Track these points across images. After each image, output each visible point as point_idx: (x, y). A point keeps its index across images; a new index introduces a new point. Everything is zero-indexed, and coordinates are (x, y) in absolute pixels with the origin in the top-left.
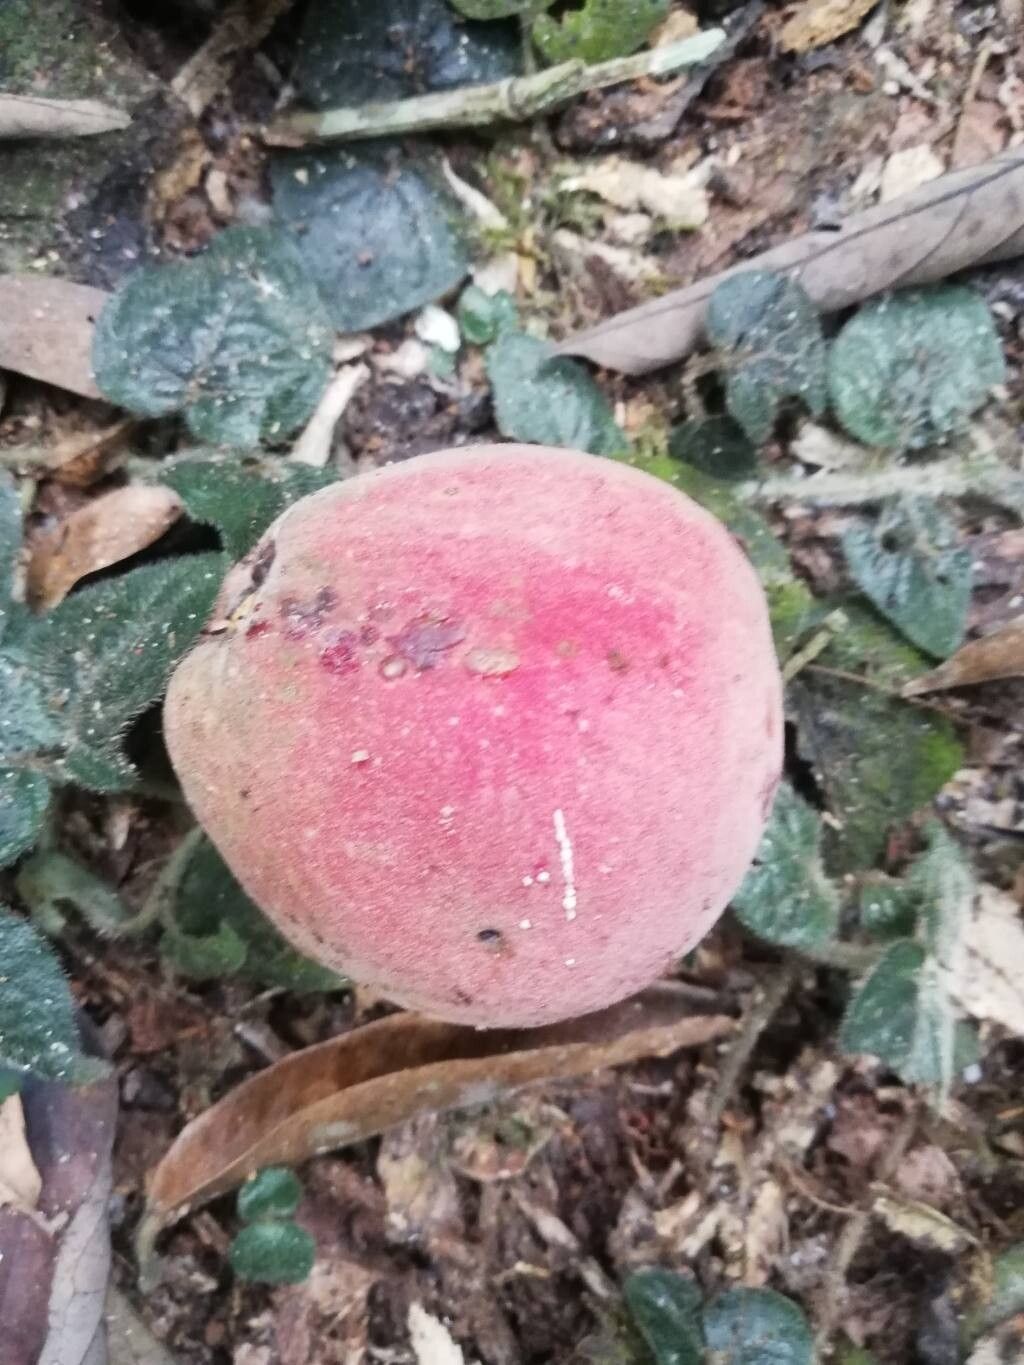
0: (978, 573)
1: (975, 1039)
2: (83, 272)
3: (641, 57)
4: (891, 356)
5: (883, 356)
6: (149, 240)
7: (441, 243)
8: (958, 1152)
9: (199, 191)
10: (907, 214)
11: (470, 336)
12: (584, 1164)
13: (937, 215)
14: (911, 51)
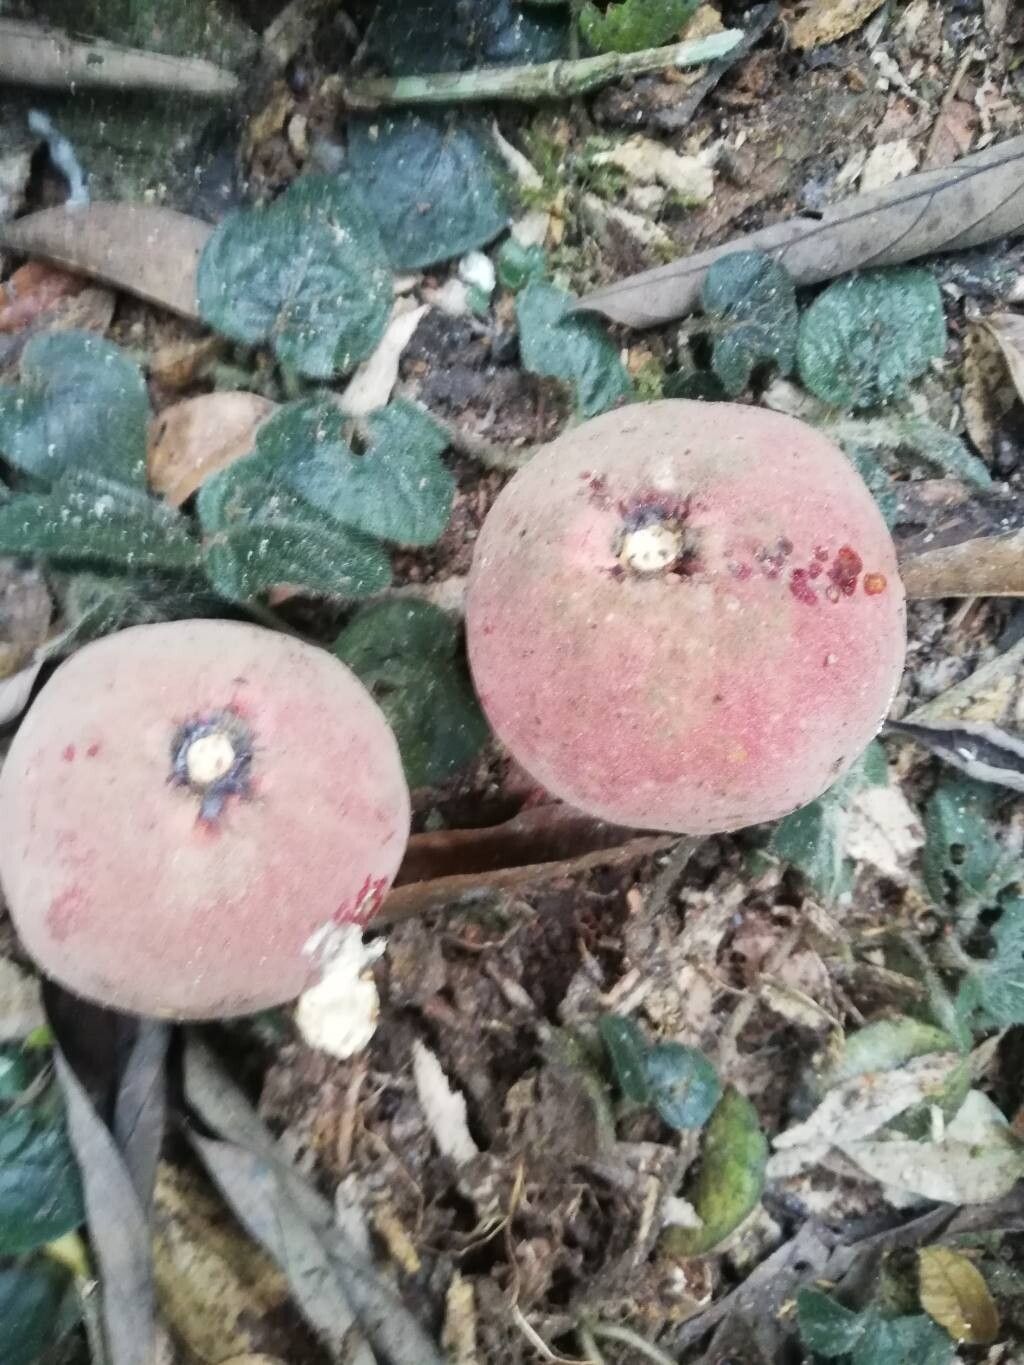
0: (901, 512)
1: (852, 873)
2: (186, 202)
3: (670, 49)
4: (851, 327)
5: (846, 327)
6: (241, 175)
7: (486, 199)
8: (830, 959)
9: (284, 133)
10: (878, 209)
11: (505, 281)
12: (544, 948)
13: (903, 211)
14: (904, 54)
